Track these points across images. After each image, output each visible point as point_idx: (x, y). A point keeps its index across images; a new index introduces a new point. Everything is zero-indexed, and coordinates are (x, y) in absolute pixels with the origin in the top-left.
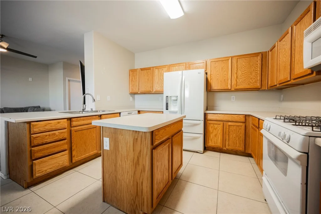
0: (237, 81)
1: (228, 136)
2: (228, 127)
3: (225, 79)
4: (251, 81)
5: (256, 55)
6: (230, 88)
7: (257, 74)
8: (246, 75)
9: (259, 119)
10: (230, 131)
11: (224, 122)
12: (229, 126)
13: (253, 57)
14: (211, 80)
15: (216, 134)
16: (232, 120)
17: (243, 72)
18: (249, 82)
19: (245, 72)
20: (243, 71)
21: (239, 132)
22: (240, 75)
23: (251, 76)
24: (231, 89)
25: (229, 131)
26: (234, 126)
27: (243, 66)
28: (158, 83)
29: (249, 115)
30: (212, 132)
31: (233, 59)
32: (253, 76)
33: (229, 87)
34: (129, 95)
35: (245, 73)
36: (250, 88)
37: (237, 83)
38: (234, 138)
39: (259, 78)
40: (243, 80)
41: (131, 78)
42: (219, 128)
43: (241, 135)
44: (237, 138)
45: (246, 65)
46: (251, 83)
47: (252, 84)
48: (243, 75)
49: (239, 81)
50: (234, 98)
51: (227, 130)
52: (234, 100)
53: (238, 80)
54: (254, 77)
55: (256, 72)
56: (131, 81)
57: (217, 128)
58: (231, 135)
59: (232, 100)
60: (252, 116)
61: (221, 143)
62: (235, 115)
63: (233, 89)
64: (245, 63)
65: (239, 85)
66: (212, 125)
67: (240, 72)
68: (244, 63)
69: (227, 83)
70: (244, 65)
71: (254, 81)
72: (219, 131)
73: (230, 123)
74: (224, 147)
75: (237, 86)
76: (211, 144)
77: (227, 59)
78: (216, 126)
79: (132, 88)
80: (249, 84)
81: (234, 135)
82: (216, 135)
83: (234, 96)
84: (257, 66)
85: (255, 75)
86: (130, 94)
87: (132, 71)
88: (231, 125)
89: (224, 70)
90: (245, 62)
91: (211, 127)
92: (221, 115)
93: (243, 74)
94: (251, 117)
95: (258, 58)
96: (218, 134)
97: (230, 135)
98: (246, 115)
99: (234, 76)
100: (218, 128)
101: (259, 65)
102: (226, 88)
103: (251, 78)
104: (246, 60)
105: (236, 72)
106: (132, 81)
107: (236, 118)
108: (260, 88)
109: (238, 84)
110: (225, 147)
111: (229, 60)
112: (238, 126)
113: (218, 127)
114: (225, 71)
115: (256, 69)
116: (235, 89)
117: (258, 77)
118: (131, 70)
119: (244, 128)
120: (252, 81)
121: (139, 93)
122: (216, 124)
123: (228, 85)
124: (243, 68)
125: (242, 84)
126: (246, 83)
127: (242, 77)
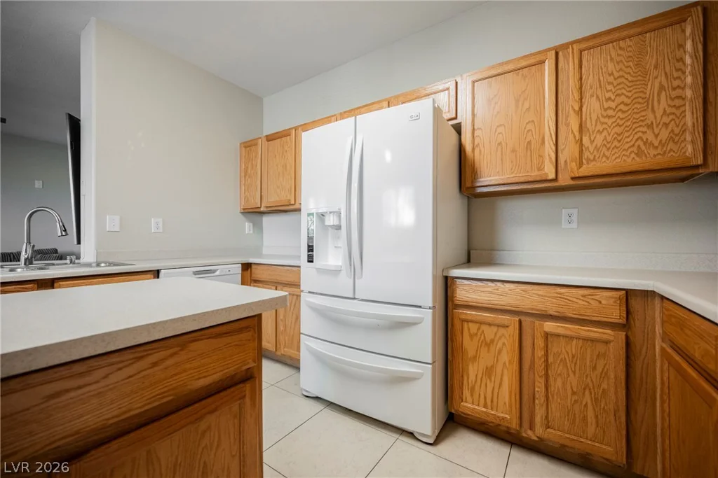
0: (581, 144)
1: (542, 381)
2: (540, 343)
3: (529, 143)
4: (652, 138)
5: (675, 16)
6: (552, 176)
7: (678, 102)
8: (622, 116)
10: (551, 360)
11: (523, 318)
12: (547, 335)
13: (659, 28)
14: (477, 152)
15: (492, 366)
16: (560, 310)
17: (608, 104)
18: (640, 142)
19: (618, 100)
20: (608, 99)
21: (594, 368)
22: (594, 117)
23: (651, 116)
24: (556, 180)
25: (547, 361)
26: (571, 338)
27: (611, 79)
29: (649, 295)
30: (475, 357)
31: (565, 56)
32: (659, 113)
33: (546, 170)
34: (241, 215)
35: (622, 107)
36: (647, 166)
37: (581, 152)
38: (574, 393)
39: (691, 119)
40: (609, 139)
41: (243, 167)
42: (503, 340)
43: (604, 386)
44: (587, 399)
45: (621, 69)
46: (651, 144)
47: (653, 152)
48: (609, 117)
49: (592, 142)
50: (575, 218)
51: (540, 353)
52: (574, 225)
53: (586, 140)
54: (666, 120)
55: (674, 94)
57: (492, 341)
58: (559, 383)
59: (565, 225)
60: (663, 298)
61: (510, 406)
62: (574, 290)
63: (564, 180)
64: (619, 62)
65: (594, 159)
66: (473, 327)
67: (594, 105)
68: (611, 66)
69: (541, 156)
70: (611, 74)
71: (664, 134)
72: (505, 357)
73: (549, 326)
74: (526, 424)
75: (581, 165)
76: (469, 405)
77: (539, 58)
78: (489, 332)
79: (245, 197)
80: (640, 153)
81: (573, 380)
82: (489, 371)
83: (575, 211)
84: (679, 65)
85: (669, 110)
86: (242, 213)
87: (246, 147)
88: (558, 336)
89: (527, 105)
90: (619, 59)
91: (471, 336)
92: (512, 286)
93: (610, 112)
94: (657, 300)
95: (684, 31)
96: (499, 368)
97: (551, 379)
98: (627, 291)
99: (567, 125)
100: (500, 345)
101: (689, 61)
102: (535, 174)
103: (650, 126)
104: (620, 48)
105: (577, 108)
106: (245, 175)
107: (577, 304)
109: (586, 154)
110: (532, 427)
111: (544, 61)
112: (593, 341)
113: (500, 338)
114: (528, 109)
115: (676, 83)
116: (573, 178)
117: (689, 114)
118: (244, 143)
119: (623, 353)
120: (657, 136)
121: (263, 209)
122: (490, 325)
123: (543, 162)
124: (609, 87)
125: (607, 154)
126: (626, 146)
127: (603, 123)
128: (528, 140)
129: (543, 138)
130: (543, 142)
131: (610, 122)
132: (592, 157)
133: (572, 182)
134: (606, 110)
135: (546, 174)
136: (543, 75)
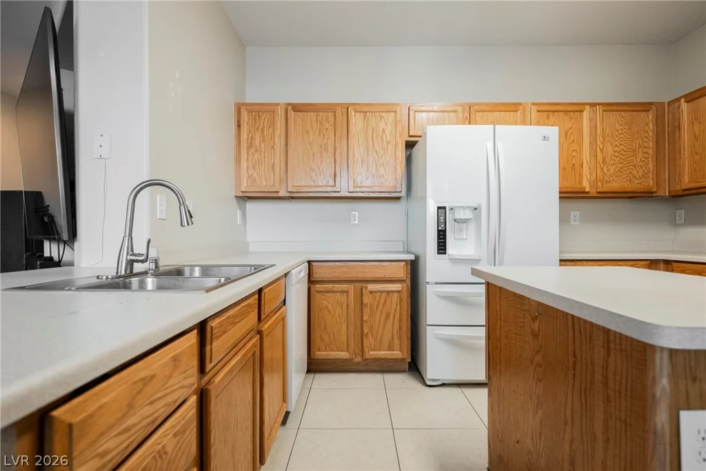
0: (603, 171)
3: (574, 165)
4: (635, 173)
5: (645, 107)
6: (588, 189)
7: (646, 155)
8: (622, 157)
13: (639, 111)
17: (616, 149)
18: (630, 175)
19: (622, 147)
20: (616, 146)
22: (609, 156)
23: (635, 161)
24: (588, 193)
27: (617, 133)
28: (363, 161)
32: (639, 160)
33: (584, 184)
35: (622, 152)
36: (634, 189)
37: (602, 175)
39: (652, 166)
40: (617, 169)
41: (244, 136)
45: (622, 129)
46: (635, 176)
47: (637, 182)
48: (617, 157)
49: (608, 170)
50: (578, 217)
52: (577, 223)
53: (605, 168)
54: (642, 164)
55: (645, 150)
56: (244, 145)
59: (572, 223)
63: (593, 193)
64: (621, 124)
65: (609, 182)
67: (610, 148)
68: (618, 127)
69: (581, 175)
70: (617, 131)
71: (641, 172)
75: (603, 184)
77: (578, 108)
80: (630, 181)
83: (578, 213)
84: (647, 135)
85: (643, 159)
86: (236, 197)
87: (249, 111)
89: (572, 139)
90: (621, 122)
93: (617, 154)
95: (648, 116)
99: (596, 156)
101: (651, 134)
102: (577, 187)
103: (635, 166)
104: (622, 117)
105: (601, 147)
106: (250, 146)
108: (652, 193)
109: (605, 178)
111: (582, 111)
114: (573, 141)
115: (646, 144)
116: (598, 193)
117: (651, 163)
118: (244, 105)
120: (638, 173)
121: (281, 194)
123: (582, 179)
124: (617, 139)
125: (616, 179)
126: (625, 176)
127: (614, 160)
128: (573, 162)
129: (582, 162)
130: (582, 166)
131: (617, 159)
132: (608, 180)
133: (597, 195)
134: (615, 152)
135: (585, 188)
136: (582, 121)
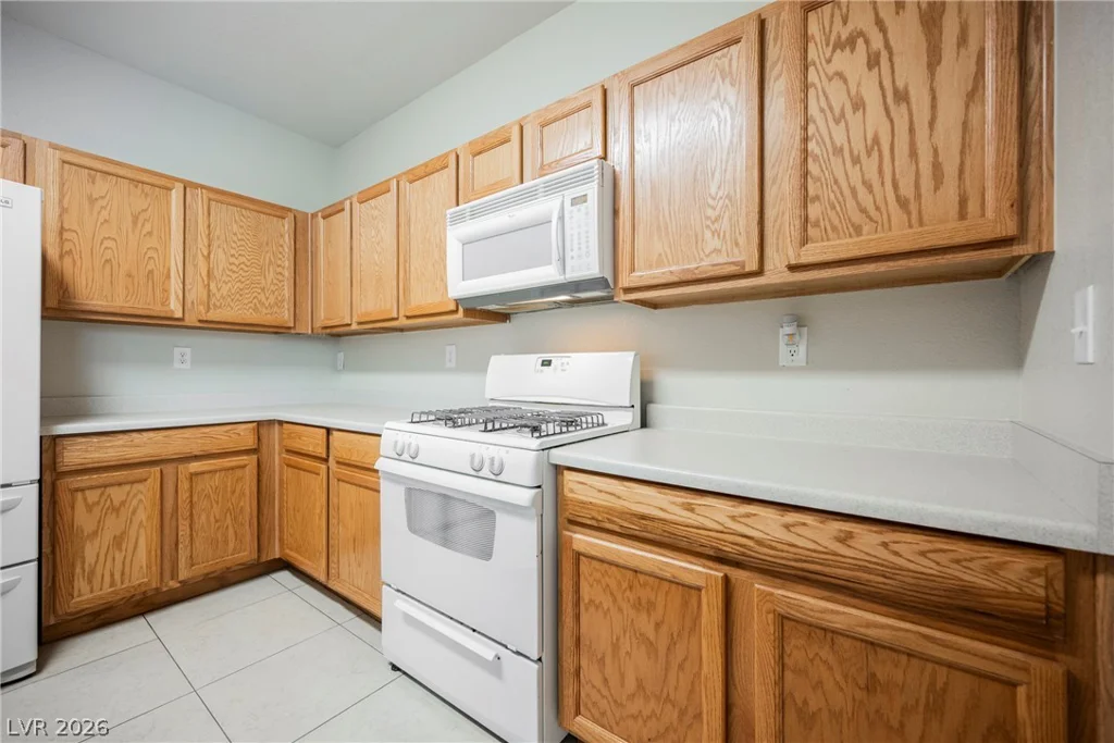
0: (209, 291)
1: (187, 523)
2: (184, 485)
3: (151, 272)
4: (264, 299)
5: (280, 212)
6: (178, 314)
7: (280, 278)
8: (244, 274)
9: (328, 431)
10: (195, 499)
11: (165, 466)
12: (193, 476)
13: (270, 215)
15: (124, 533)
16: (206, 448)
17: (232, 260)
18: (256, 300)
19: (243, 259)
20: (233, 256)
21: (233, 492)
22: (221, 268)
23: (263, 281)
24: (182, 319)
25: (191, 501)
26: (215, 471)
27: (235, 239)
29: (271, 422)
30: (95, 533)
31: (192, 196)
32: (269, 281)
33: (172, 307)
35: (243, 266)
36: (262, 321)
37: (209, 296)
38: (217, 521)
39: (287, 292)
40: (233, 291)
42: (140, 496)
43: (242, 504)
44: (229, 521)
45: (242, 234)
46: (263, 304)
47: (265, 311)
48: (234, 272)
49: (219, 290)
50: (188, 357)
51: (184, 495)
52: (187, 366)
53: (213, 286)
54: (273, 288)
55: (279, 270)
57: (123, 503)
58: (203, 517)
59: (177, 365)
60: (281, 423)
61: (149, 567)
62: (217, 428)
63: (191, 320)
64: (242, 227)
65: (220, 307)
66: (92, 496)
67: (221, 256)
68: (235, 228)
69: (166, 291)
70: (235, 234)
71: (272, 299)
72: (142, 515)
73: (195, 466)
74: (167, 574)
75: (208, 311)
77: (162, 182)
78: (117, 494)
80: (256, 309)
81: (216, 510)
82: (118, 541)
83: (188, 351)
84: (281, 249)
85: (275, 281)
88: (203, 473)
89: (148, 227)
90: (241, 224)
91: (89, 508)
93: (234, 268)
94: (277, 425)
95: (283, 226)
96: (132, 533)
97: (195, 517)
98: (259, 423)
99: (195, 266)
100: (135, 502)
101: (287, 250)
102: (157, 309)
103: (263, 289)
104: (243, 216)
105: (206, 254)
107: (223, 440)
108: (289, 328)
109: (213, 300)
110: (174, 575)
111: (170, 189)
112: (232, 468)
113: (135, 495)
114: (150, 234)
115: (279, 262)
116: (200, 321)
117: (286, 288)
119: (255, 472)
120: (267, 299)
122: (120, 484)
123: (168, 299)
124: (234, 245)
125: (232, 304)
126: (246, 302)
127: (228, 276)
128: (149, 267)
129: (169, 270)
130: (168, 276)
131: (234, 276)
132: (218, 304)
133: (199, 325)
134: (231, 264)
135: (172, 311)
136: (168, 203)
